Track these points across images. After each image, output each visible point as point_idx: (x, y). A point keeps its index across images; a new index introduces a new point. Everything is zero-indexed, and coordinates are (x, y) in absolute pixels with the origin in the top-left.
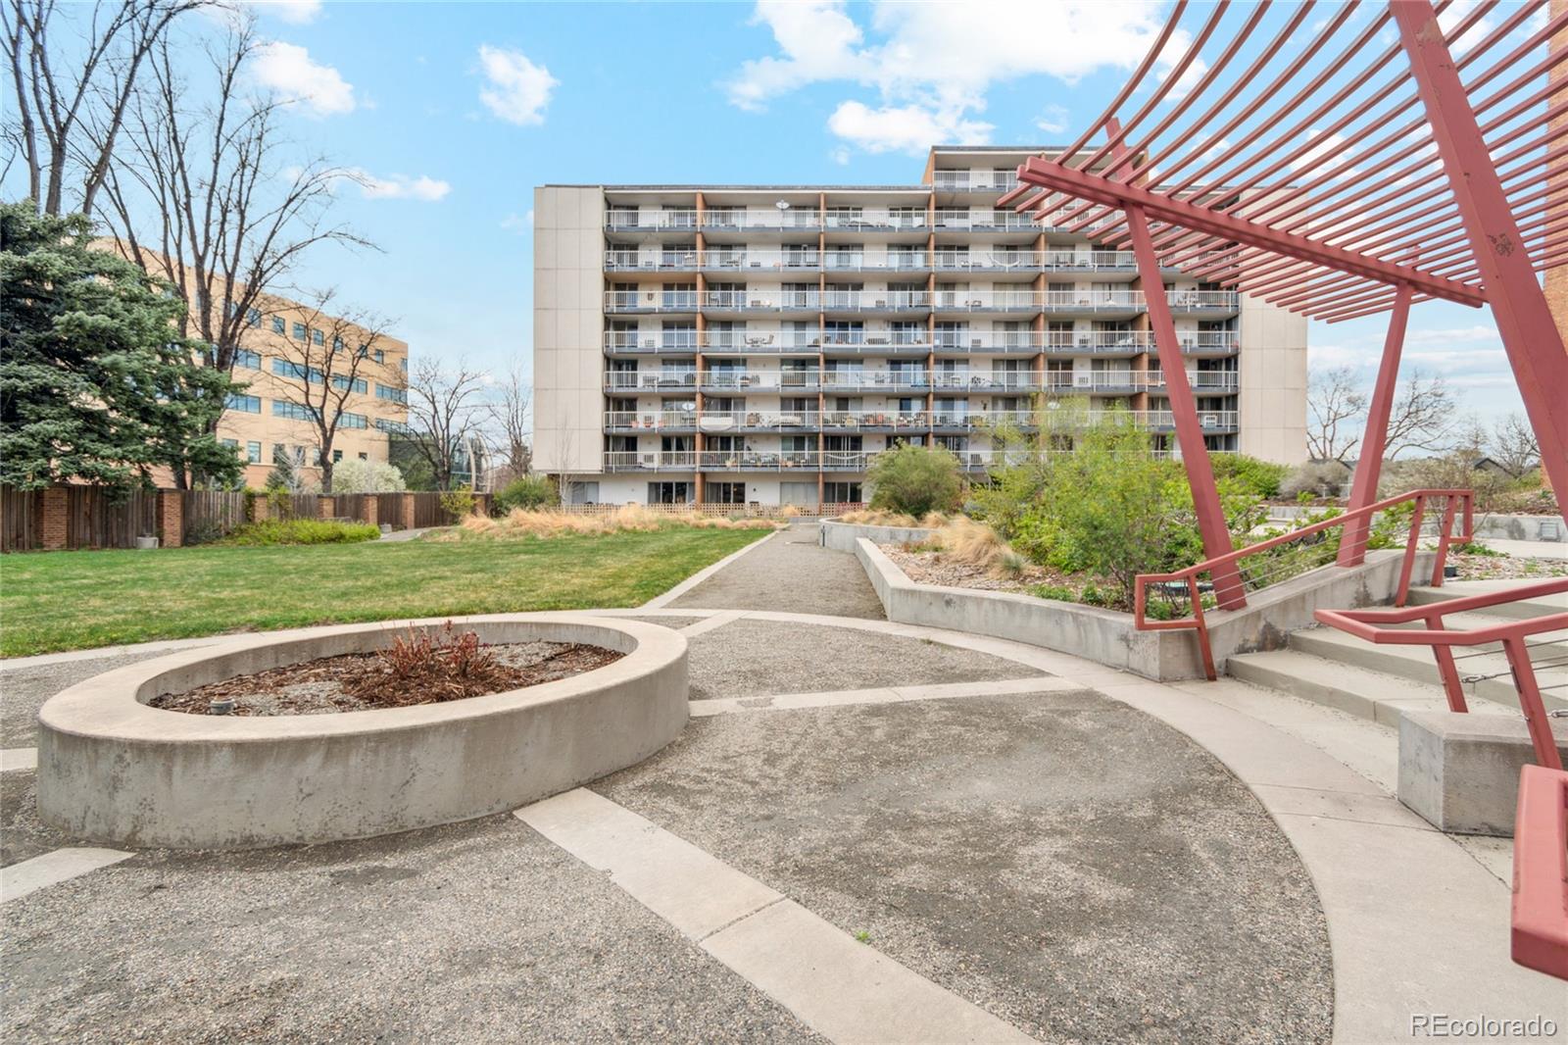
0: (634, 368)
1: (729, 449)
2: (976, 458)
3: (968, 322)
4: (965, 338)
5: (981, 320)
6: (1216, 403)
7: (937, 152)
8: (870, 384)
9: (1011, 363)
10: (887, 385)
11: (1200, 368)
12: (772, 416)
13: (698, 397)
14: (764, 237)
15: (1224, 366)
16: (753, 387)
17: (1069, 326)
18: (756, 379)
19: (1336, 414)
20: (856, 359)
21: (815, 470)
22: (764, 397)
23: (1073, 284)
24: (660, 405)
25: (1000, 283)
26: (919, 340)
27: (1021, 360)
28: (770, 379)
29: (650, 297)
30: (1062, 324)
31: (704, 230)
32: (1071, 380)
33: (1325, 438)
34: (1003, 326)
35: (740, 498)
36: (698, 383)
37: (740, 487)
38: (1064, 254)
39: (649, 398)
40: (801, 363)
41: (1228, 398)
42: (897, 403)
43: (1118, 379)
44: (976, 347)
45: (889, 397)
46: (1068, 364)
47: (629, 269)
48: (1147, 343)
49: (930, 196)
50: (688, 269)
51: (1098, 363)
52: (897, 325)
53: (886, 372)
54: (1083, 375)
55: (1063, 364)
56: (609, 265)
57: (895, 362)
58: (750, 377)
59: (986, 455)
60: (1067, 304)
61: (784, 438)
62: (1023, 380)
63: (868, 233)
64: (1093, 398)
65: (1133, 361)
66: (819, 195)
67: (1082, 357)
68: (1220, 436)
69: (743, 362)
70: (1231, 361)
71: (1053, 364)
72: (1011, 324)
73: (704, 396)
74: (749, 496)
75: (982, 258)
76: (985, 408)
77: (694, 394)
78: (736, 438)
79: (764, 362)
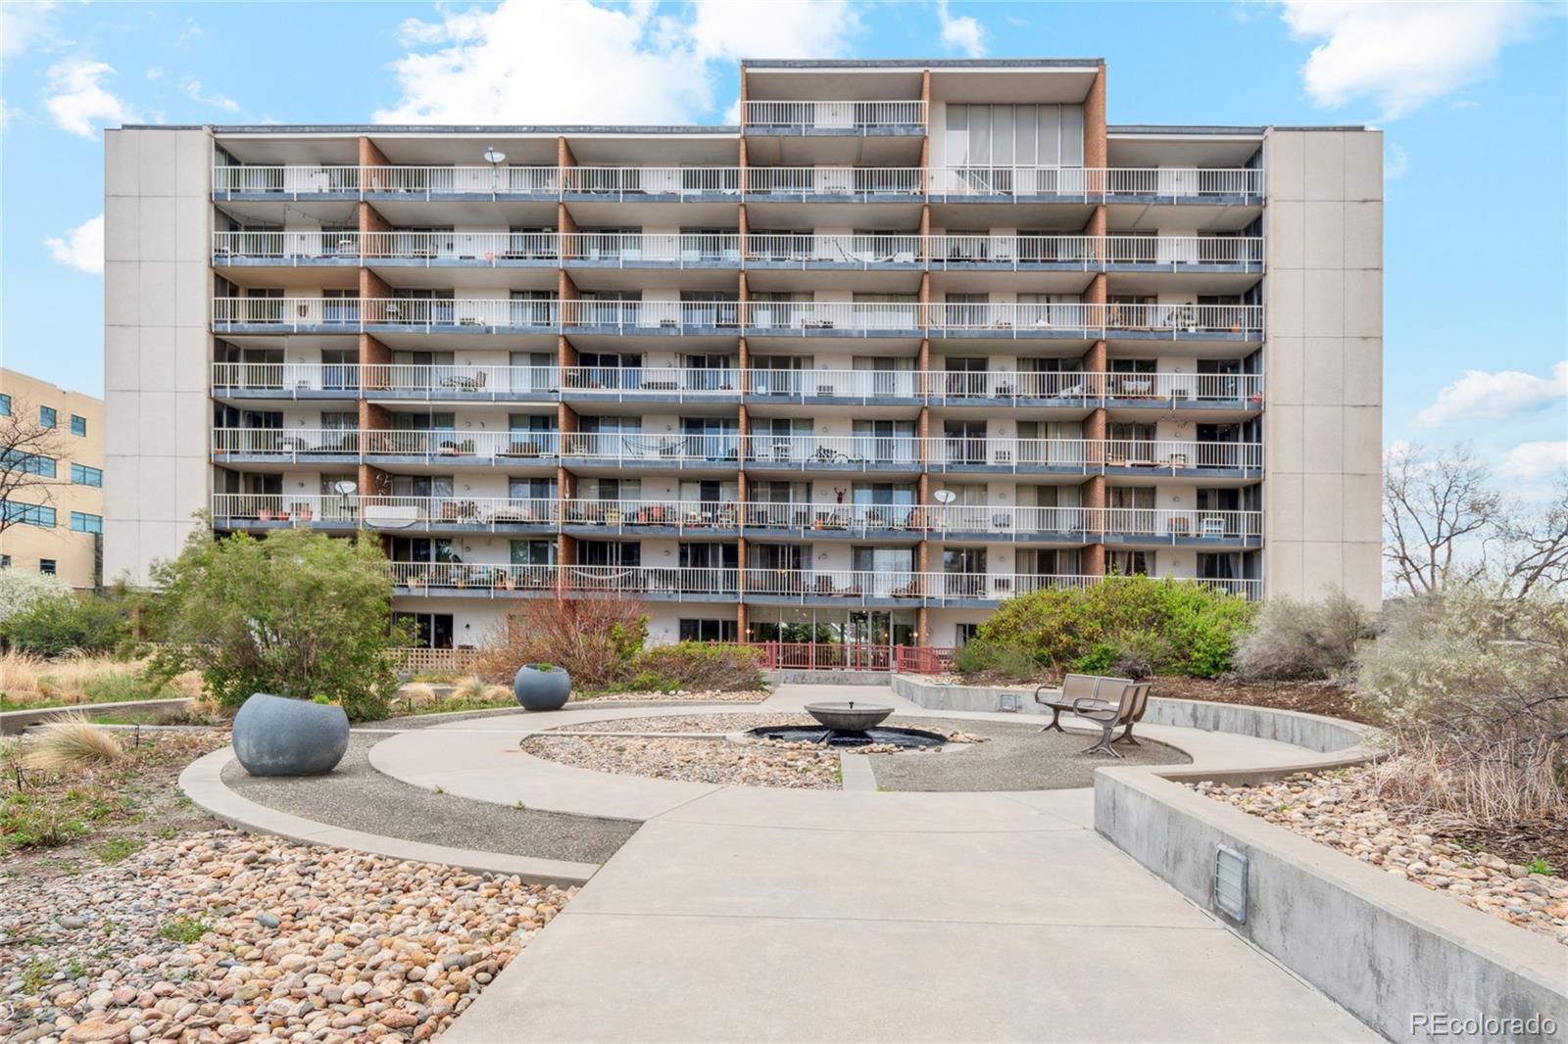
0: (278, 423)
1: (427, 558)
2: (825, 582)
3: (812, 358)
4: (807, 383)
5: (834, 355)
6: (1228, 498)
7: (750, 70)
8: (654, 456)
9: (884, 426)
10: (681, 456)
11: (1200, 437)
12: (493, 505)
13: (363, 474)
14: (478, 214)
15: (1241, 436)
16: (465, 460)
17: (981, 364)
18: (469, 446)
19: (1452, 528)
20: (630, 417)
21: (550, 595)
22: (482, 475)
23: (987, 295)
24: (318, 486)
25: (867, 291)
26: (733, 385)
27: (898, 422)
28: (490, 444)
29: (303, 310)
30: (966, 360)
31: (370, 198)
32: (983, 453)
33: (1433, 565)
34: (870, 363)
35: (444, 638)
36: (363, 449)
37: (445, 623)
38: (970, 244)
39: (301, 473)
40: (542, 421)
41: (1247, 489)
42: (697, 489)
43: (1062, 454)
44: (826, 397)
45: (683, 479)
46: (978, 428)
47: (251, 262)
48: (1102, 392)
49: (738, 140)
50: (345, 262)
51: (1028, 427)
52: (696, 361)
53: (677, 436)
54: (1002, 446)
55: (967, 429)
56: (219, 253)
57: (694, 422)
58: (459, 441)
59: (842, 578)
60: (977, 327)
61: (515, 544)
62: (903, 453)
63: (638, 206)
64: (1020, 487)
65: (1083, 425)
66: (556, 141)
67: (1001, 417)
68: (1236, 554)
69: (446, 418)
70: (1250, 427)
71: (953, 428)
72: (884, 361)
73: (373, 470)
74: (460, 636)
75: (835, 249)
76: (840, 500)
77: (356, 466)
78: (437, 541)
79: (482, 418)
